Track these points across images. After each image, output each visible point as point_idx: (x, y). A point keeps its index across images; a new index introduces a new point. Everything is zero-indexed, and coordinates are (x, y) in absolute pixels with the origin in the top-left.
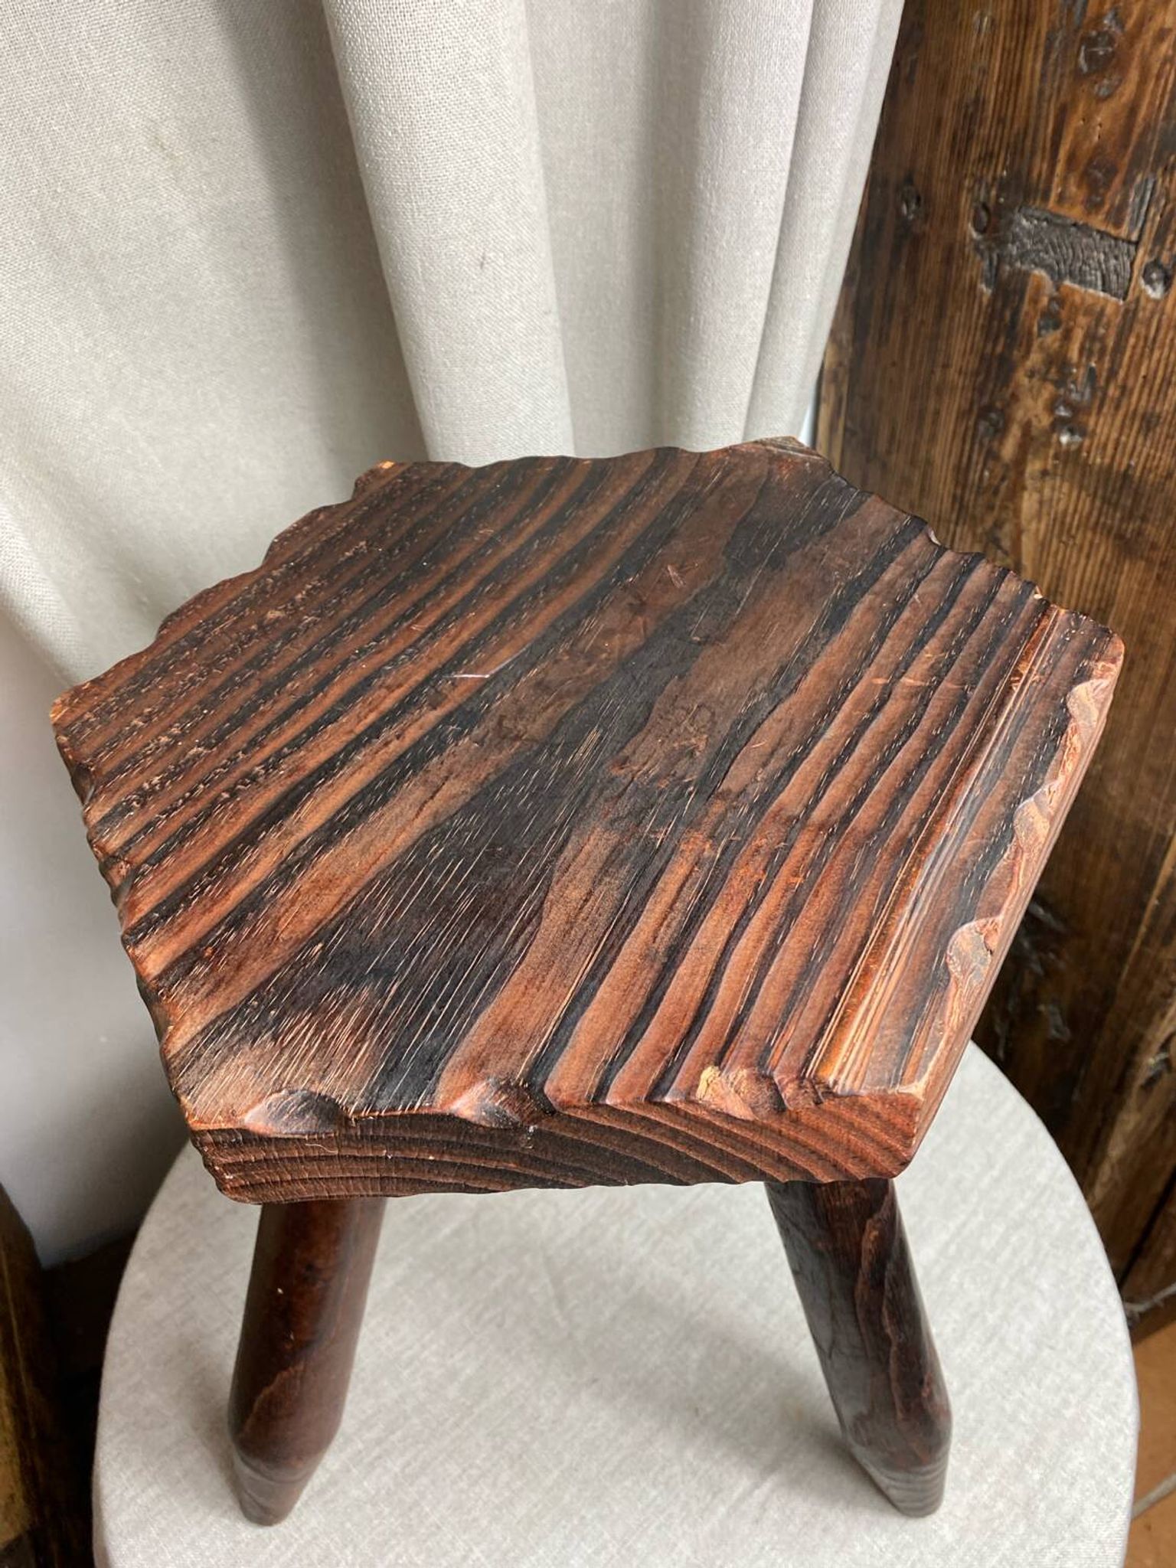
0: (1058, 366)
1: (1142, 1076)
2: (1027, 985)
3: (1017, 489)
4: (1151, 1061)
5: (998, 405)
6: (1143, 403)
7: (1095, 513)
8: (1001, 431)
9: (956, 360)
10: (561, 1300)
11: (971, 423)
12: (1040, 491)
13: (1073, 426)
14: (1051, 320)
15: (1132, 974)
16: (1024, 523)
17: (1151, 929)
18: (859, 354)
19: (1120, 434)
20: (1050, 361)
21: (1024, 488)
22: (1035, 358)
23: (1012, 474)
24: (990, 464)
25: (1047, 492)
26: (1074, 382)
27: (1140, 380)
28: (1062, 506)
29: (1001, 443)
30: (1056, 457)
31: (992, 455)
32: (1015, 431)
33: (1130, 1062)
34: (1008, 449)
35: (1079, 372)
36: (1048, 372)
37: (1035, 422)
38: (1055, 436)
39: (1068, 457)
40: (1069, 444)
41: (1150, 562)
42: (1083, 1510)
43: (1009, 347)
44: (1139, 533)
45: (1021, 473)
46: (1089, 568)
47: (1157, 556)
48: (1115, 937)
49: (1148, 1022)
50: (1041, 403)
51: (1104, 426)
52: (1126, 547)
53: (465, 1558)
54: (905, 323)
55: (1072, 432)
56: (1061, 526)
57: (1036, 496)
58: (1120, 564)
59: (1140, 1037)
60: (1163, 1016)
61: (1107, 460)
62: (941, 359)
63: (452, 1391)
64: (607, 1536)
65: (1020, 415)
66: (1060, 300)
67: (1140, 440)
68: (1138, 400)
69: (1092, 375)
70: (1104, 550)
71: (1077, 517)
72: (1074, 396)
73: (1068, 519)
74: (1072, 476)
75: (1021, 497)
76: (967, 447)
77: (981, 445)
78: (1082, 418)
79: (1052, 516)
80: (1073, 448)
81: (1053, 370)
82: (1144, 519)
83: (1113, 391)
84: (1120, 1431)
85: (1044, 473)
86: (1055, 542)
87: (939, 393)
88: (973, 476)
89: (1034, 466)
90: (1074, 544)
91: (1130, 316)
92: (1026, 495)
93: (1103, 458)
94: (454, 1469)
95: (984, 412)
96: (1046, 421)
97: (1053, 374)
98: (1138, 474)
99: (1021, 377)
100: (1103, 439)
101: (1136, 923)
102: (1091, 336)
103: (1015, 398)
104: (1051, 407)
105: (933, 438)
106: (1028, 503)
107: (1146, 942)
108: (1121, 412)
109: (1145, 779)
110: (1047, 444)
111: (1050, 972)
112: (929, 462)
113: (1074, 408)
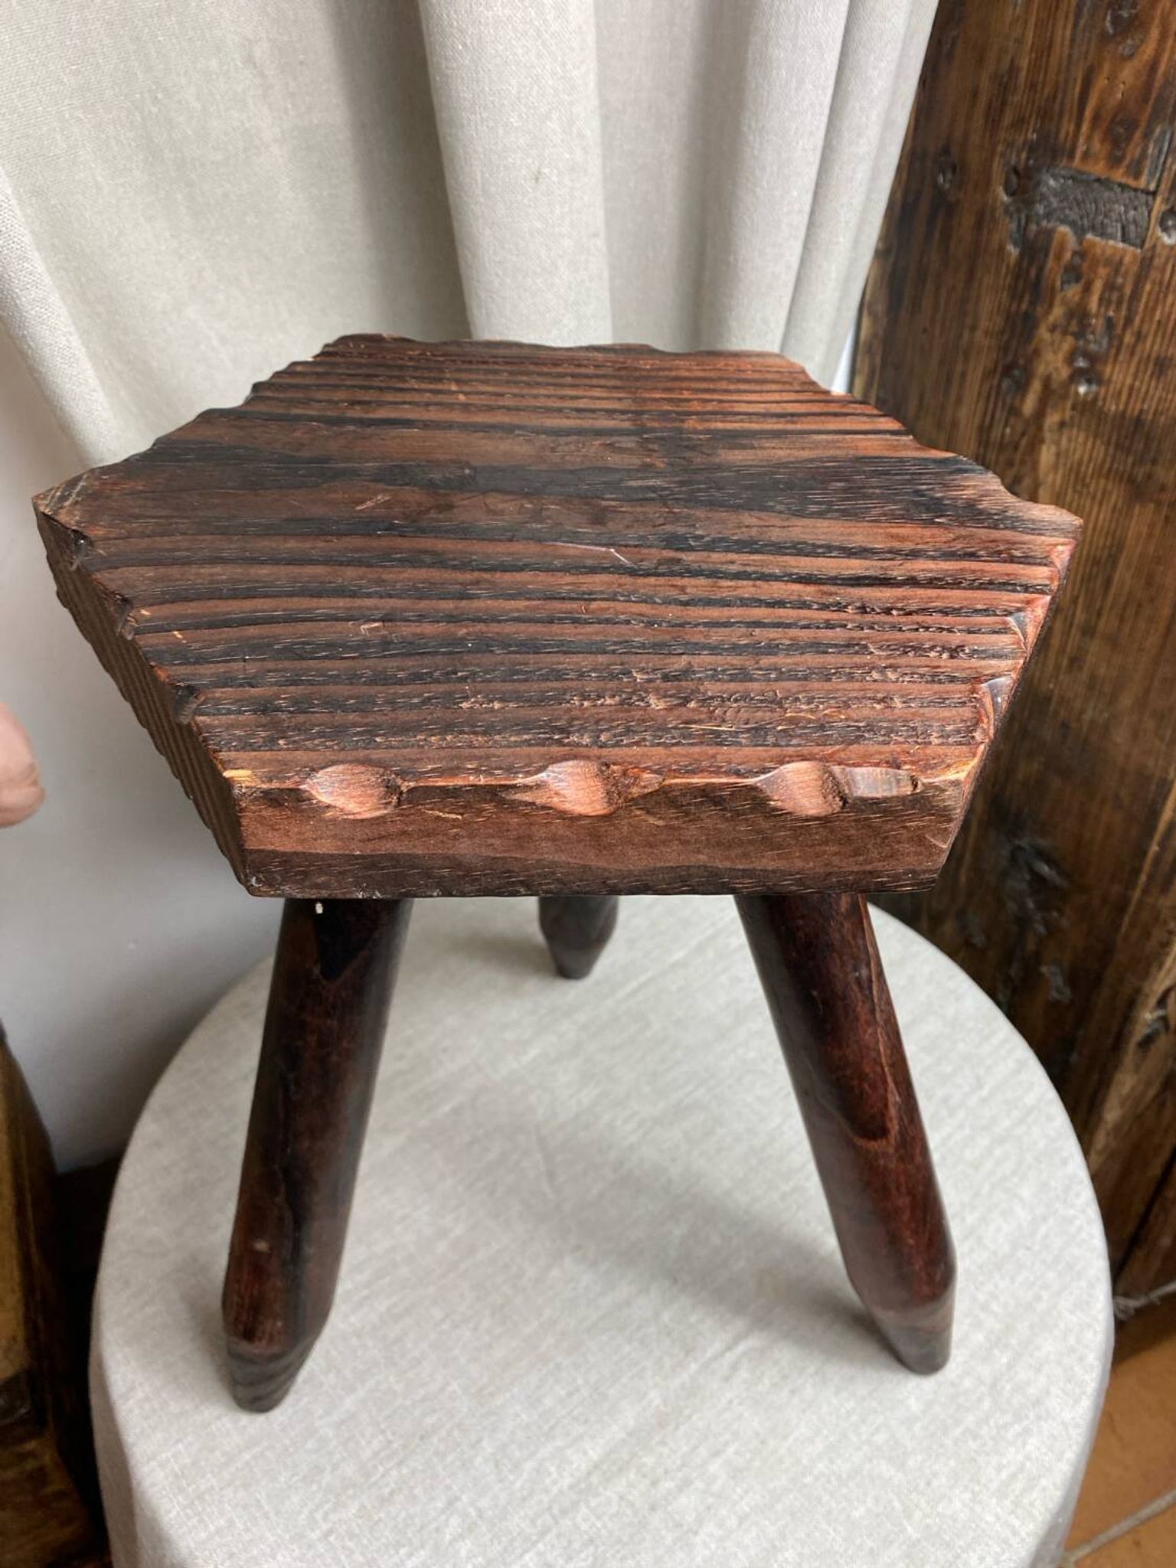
0: (1079, 316)
1: (1139, 1032)
2: (1031, 946)
3: (1036, 442)
4: (1148, 1016)
5: (1021, 361)
6: (1156, 348)
7: (1109, 459)
8: (1022, 387)
9: (984, 323)
10: (551, 1175)
11: (995, 382)
12: (1058, 443)
13: (1089, 376)
14: (1073, 273)
15: (1132, 925)
16: (1041, 475)
17: (1150, 877)
18: (893, 321)
19: (1134, 380)
20: (1070, 314)
21: (1042, 441)
22: (1058, 312)
23: (1032, 430)
24: (1012, 421)
25: (1064, 442)
26: (1093, 333)
27: (1154, 326)
28: (1077, 456)
29: (1023, 400)
30: (1074, 408)
31: (1014, 411)
32: (1036, 386)
33: (1127, 1016)
34: (1029, 405)
35: (1097, 323)
36: (1069, 324)
37: (1055, 376)
38: (1073, 387)
39: (1087, 408)
40: (1086, 394)
41: (1159, 504)
42: (1048, 1393)
43: (1033, 303)
44: (1149, 476)
45: (1040, 428)
46: (1101, 517)
47: (1166, 497)
48: (1116, 889)
49: (1146, 974)
50: (1061, 356)
51: (1119, 374)
52: (1137, 491)
53: (442, 1389)
54: (938, 289)
55: (1089, 382)
56: (1077, 477)
57: (1053, 449)
58: (1130, 508)
59: (1138, 991)
60: (1160, 967)
61: (1121, 407)
62: (969, 321)
63: (441, 1247)
64: (580, 1381)
65: (1041, 369)
66: (1081, 254)
67: (1153, 384)
68: (1152, 345)
69: (1110, 324)
70: (1117, 495)
71: (1092, 465)
72: (1093, 347)
73: (1083, 469)
74: (1089, 426)
75: (1040, 449)
76: (991, 405)
77: (1004, 404)
78: (1099, 367)
79: (1068, 466)
80: (1090, 398)
81: (1074, 322)
82: (1154, 462)
83: (1128, 338)
84: (1089, 1326)
85: (1062, 424)
86: (1070, 491)
87: (967, 355)
88: (995, 435)
89: (1052, 419)
90: (1088, 493)
91: (1146, 264)
92: (1044, 448)
93: (1117, 405)
94: (437, 1313)
95: (1007, 370)
96: (1065, 373)
97: (1074, 327)
98: (1150, 417)
99: (1043, 333)
100: (1118, 386)
101: (1136, 872)
102: (1110, 286)
103: (1037, 353)
104: (1070, 359)
105: (959, 400)
106: (1046, 455)
107: (1146, 891)
108: (1136, 359)
109: (1150, 724)
110: (1065, 397)
111: (1053, 930)
112: (954, 424)
113: (1092, 358)
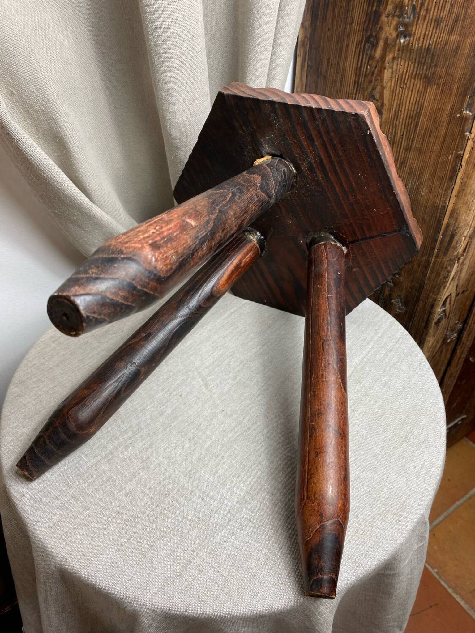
0: (399, 8)
1: (436, 318)
2: (387, 292)
3: (383, 68)
4: (439, 311)
5: (374, 34)
6: (435, 14)
7: (415, 69)
8: (374, 46)
9: (356, 20)
11: (362, 46)
12: (392, 68)
13: (405, 35)
15: (431, 273)
16: (385, 84)
17: (439, 250)
18: (314, 29)
19: (426, 31)
20: (396, 8)
21: (385, 68)
22: (390, 7)
23: (380, 64)
24: (370, 62)
25: (395, 67)
26: (406, 14)
27: (434, 3)
28: (401, 72)
29: (375, 51)
30: (399, 50)
31: (371, 57)
32: (381, 43)
33: (431, 313)
34: (378, 53)
35: (409, 9)
36: (395, 12)
37: (390, 37)
38: (398, 40)
39: (404, 49)
40: (404, 42)
41: (438, 85)
43: (378, 6)
44: (434, 73)
45: (384, 62)
46: (413, 96)
47: (442, 81)
48: (424, 258)
49: (438, 292)
50: (392, 27)
51: (419, 30)
52: (428, 81)
54: (334, 9)
55: (405, 37)
56: (401, 81)
57: (390, 70)
58: (426, 89)
59: (434, 301)
60: (444, 288)
61: (420, 45)
62: (349, 21)
65: (383, 36)
67: (434, 31)
68: (433, 14)
69: (414, 8)
70: (419, 84)
71: (408, 74)
72: (407, 20)
73: (404, 77)
74: (406, 57)
75: (384, 72)
76: (361, 58)
77: (367, 54)
78: (410, 28)
79: (397, 78)
80: (406, 43)
81: (398, 10)
82: (436, 66)
83: (423, 13)
85: (394, 58)
86: (398, 88)
87: (348, 37)
88: (363, 70)
89: (389, 57)
90: (407, 87)
92: (386, 71)
93: (418, 44)
95: (368, 40)
96: (394, 35)
97: (397, 13)
98: (433, 47)
99: (384, 18)
100: (418, 36)
101: (433, 249)
103: (381, 28)
104: (396, 28)
105: (346, 58)
106: (387, 74)
107: (437, 257)
108: (426, 21)
109: (437, 183)
110: (394, 46)
111: (396, 284)
112: (344, 70)
113: (406, 25)
